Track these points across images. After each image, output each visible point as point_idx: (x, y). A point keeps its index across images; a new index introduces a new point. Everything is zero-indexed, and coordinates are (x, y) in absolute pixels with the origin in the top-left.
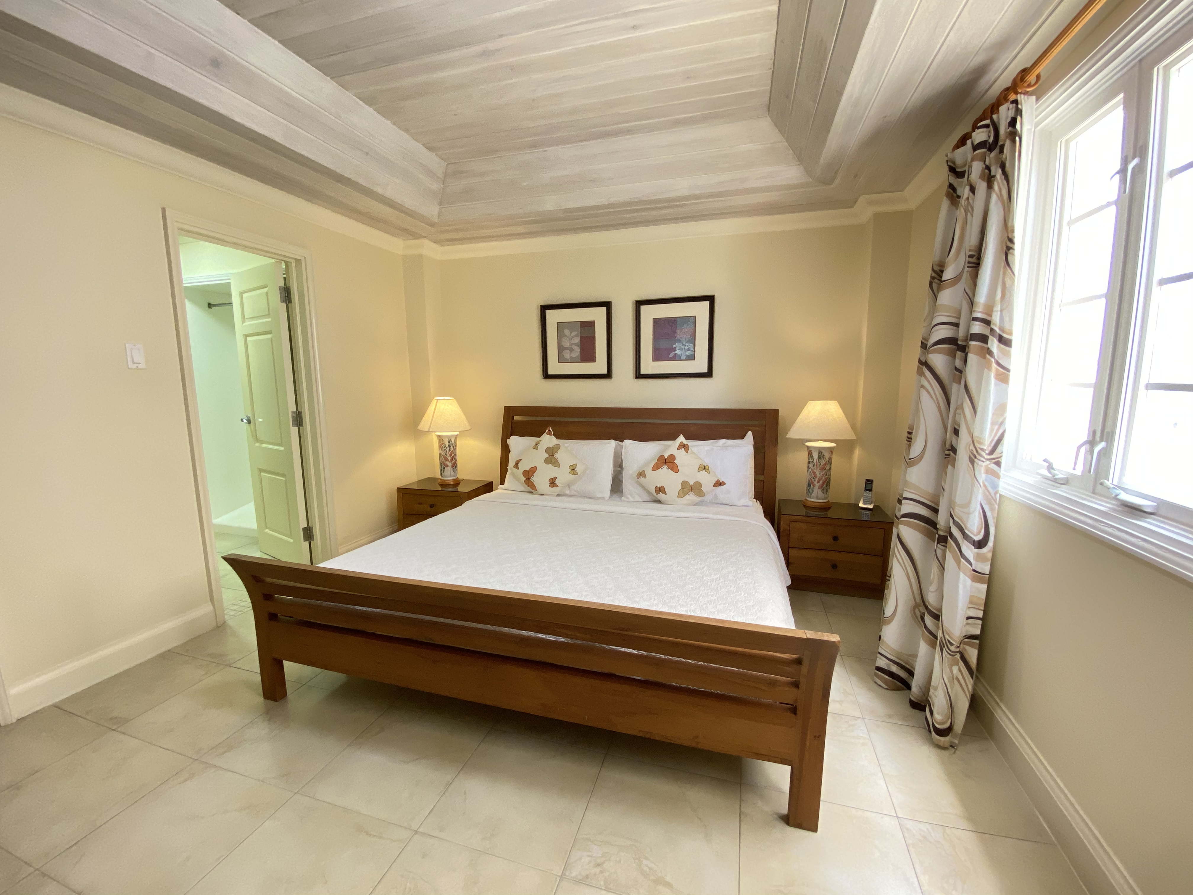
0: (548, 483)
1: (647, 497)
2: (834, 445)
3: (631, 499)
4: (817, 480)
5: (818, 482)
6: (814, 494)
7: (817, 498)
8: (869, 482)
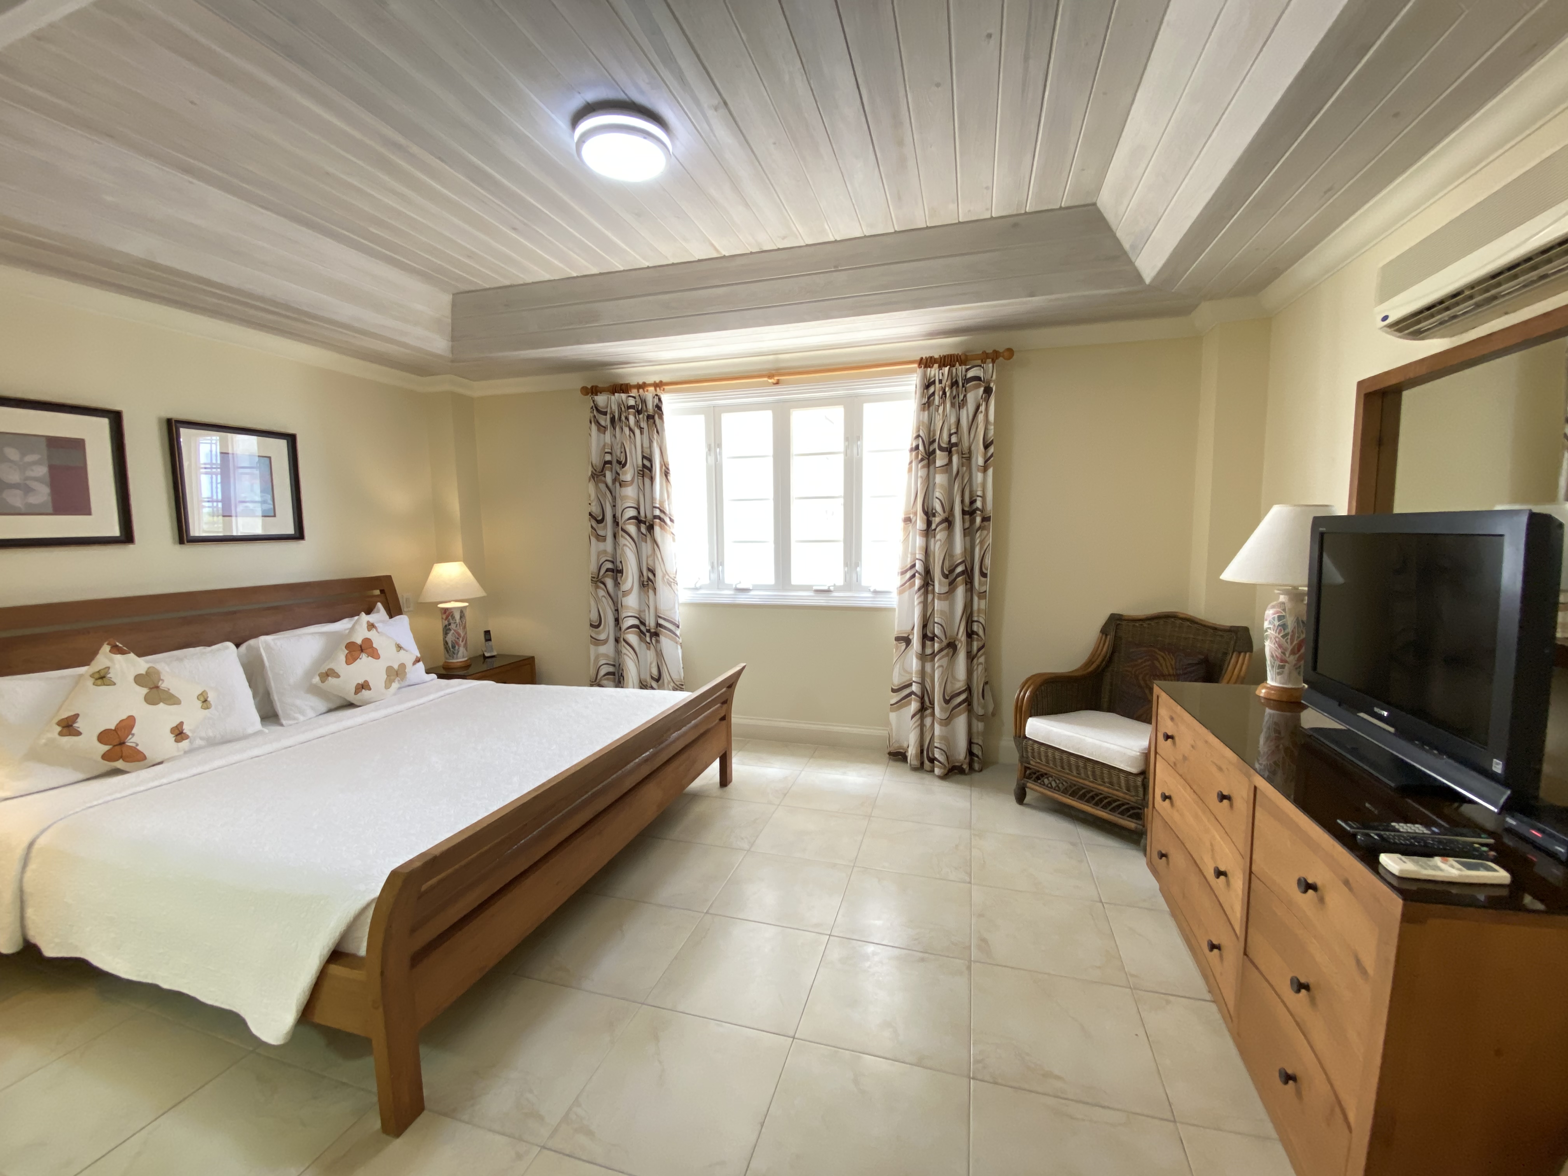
0: (172, 738)
1: (322, 706)
2: (466, 604)
3: (302, 718)
4: (461, 639)
5: (462, 641)
6: (460, 654)
7: (463, 657)
8: (487, 633)
